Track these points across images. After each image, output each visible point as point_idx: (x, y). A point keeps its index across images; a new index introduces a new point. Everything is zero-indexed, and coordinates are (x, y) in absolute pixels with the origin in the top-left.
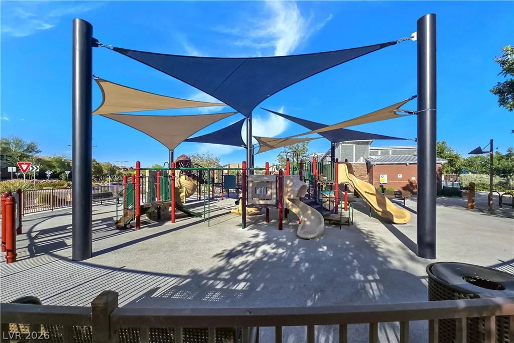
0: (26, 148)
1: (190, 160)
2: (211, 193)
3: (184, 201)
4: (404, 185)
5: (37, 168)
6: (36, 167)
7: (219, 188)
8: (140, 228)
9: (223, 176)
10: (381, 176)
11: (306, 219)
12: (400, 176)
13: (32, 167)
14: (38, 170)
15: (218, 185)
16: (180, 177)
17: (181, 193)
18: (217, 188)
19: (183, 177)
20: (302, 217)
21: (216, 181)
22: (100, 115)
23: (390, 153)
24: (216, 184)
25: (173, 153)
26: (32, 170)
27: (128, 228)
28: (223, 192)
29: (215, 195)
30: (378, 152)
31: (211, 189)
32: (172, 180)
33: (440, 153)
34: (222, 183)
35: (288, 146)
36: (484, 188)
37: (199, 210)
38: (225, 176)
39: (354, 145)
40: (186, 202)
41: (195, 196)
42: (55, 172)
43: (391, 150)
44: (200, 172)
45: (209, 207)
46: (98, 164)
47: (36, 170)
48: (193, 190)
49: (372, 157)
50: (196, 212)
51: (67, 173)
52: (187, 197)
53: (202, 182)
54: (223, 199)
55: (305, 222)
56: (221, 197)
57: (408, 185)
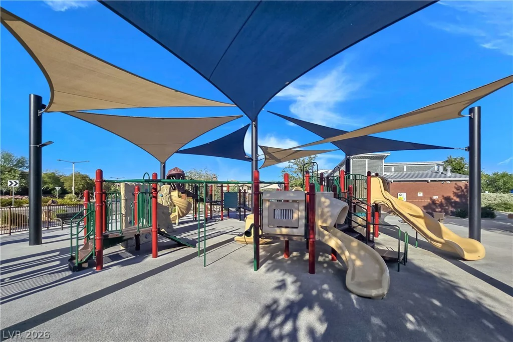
0: (16, 163)
1: (184, 174)
2: (209, 212)
3: (177, 222)
4: (426, 204)
5: (17, 183)
6: (15, 182)
7: (218, 207)
8: (102, 269)
9: (222, 192)
10: (399, 194)
11: (353, 257)
12: (420, 194)
13: (11, 182)
14: (18, 185)
15: (217, 203)
16: (170, 193)
17: (171, 214)
18: (215, 207)
19: (175, 194)
20: (347, 253)
21: (214, 199)
22: (62, 112)
23: (405, 170)
24: (214, 202)
25: (164, 167)
26: (11, 185)
27: (84, 268)
28: (222, 210)
29: (214, 214)
30: (391, 168)
31: (209, 207)
32: (154, 197)
33: (459, 170)
34: (221, 202)
35: (293, 161)
36: (506, 208)
37: (192, 235)
38: (225, 194)
39: (367, 160)
40: (180, 223)
41: (190, 216)
42: (48, 188)
43: (405, 167)
44: (196, 189)
45: (205, 231)
46: (91, 180)
47: (15, 185)
48: (188, 209)
49: (386, 173)
50: (190, 238)
51: (58, 189)
52: (180, 217)
53: (197, 200)
54: (222, 220)
55: (353, 261)
56: (220, 216)
57: (429, 203)
